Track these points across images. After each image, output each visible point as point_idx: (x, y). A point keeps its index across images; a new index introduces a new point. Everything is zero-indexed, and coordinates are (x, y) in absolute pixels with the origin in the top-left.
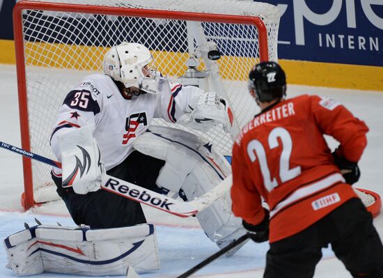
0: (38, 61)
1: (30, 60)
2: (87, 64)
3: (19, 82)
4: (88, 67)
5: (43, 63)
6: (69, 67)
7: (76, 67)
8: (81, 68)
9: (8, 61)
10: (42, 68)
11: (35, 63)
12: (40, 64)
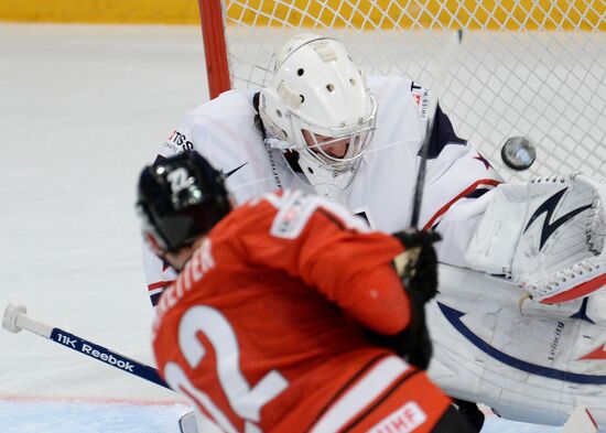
0: (258, 12)
1: (236, 12)
2: (385, 14)
3: (210, 69)
4: (386, 21)
5: (272, 17)
6: (339, 23)
7: (357, 22)
8: (368, 26)
9: (181, 18)
10: (269, 30)
11: (249, 18)
12: (263, 21)
